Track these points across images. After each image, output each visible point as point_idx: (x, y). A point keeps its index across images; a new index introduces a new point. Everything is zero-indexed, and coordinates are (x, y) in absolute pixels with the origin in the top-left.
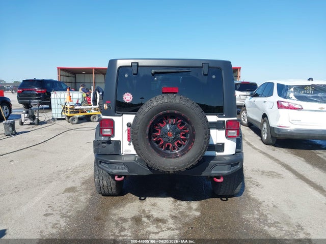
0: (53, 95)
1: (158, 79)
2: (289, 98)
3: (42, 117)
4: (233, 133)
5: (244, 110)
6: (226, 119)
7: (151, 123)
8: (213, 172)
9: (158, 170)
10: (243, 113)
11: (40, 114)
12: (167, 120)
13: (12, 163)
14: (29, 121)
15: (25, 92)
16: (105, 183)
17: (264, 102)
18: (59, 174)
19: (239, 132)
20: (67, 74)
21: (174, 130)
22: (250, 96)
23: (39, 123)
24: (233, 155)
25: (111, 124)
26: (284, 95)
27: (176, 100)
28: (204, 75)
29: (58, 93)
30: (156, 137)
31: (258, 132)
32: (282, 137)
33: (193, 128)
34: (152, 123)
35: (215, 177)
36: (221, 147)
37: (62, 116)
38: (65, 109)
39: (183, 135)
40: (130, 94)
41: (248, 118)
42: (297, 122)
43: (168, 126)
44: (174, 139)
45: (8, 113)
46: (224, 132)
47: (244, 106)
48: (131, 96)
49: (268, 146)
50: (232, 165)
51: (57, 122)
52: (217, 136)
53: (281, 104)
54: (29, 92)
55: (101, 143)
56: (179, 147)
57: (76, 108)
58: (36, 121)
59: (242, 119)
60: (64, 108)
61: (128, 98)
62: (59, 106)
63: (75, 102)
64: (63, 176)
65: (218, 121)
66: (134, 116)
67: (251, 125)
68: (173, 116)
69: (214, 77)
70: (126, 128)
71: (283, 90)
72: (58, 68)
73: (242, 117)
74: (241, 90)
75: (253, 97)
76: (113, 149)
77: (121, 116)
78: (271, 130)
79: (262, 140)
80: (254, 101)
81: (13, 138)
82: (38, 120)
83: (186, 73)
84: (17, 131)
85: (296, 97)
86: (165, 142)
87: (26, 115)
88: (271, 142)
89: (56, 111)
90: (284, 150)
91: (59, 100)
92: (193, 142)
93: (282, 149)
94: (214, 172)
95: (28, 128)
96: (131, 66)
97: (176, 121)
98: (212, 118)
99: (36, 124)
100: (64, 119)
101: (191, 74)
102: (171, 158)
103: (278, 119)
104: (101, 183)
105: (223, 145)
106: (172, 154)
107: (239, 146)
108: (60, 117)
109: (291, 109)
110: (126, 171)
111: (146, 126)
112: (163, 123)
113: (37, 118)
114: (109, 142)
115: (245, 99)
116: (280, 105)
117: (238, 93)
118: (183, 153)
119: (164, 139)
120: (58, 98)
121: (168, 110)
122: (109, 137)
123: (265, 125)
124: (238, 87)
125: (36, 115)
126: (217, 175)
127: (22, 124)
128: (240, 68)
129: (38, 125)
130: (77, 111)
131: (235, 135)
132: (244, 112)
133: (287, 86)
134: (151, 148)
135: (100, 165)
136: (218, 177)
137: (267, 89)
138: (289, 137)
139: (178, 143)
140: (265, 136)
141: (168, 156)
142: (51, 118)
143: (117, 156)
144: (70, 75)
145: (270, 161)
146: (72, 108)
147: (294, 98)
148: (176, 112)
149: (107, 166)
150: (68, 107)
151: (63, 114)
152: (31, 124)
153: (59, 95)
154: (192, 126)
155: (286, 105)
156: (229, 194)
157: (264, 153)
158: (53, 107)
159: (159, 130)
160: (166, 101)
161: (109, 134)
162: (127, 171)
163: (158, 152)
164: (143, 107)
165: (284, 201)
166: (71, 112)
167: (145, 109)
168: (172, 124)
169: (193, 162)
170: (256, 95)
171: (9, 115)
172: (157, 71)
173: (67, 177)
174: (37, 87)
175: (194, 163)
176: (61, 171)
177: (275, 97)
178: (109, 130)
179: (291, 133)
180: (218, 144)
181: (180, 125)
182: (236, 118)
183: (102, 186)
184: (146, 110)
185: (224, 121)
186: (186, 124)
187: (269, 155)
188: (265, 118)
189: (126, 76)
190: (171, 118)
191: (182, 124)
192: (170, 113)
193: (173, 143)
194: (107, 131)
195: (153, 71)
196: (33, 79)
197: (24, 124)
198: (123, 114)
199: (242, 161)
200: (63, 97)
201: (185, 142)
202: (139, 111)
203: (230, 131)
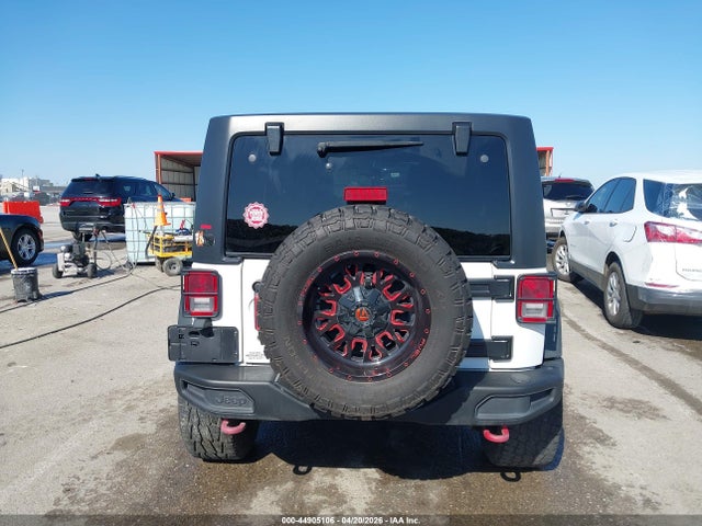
0: (129, 211)
1: (334, 166)
2: (676, 215)
3: (104, 259)
4: (537, 309)
5: (561, 244)
6: (517, 273)
7: (309, 283)
8: (480, 416)
9: (329, 412)
10: (560, 251)
11: (99, 254)
12: (353, 275)
13: (11, 370)
14: (74, 270)
15: (76, 204)
16: (205, 433)
17: (611, 225)
18: (111, 400)
19: (553, 308)
20: (175, 166)
21: (373, 304)
22: (575, 210)
23: (97, 273)
24: (537, 367)
25: (213, 284)
26: (664, 208)
27: (377, 222)
28: (458, 154)
29: (140, 206)
30: (326, 320)
31: (596, 295)
32: (657, 310)
33: (424, 298)
34: (314, 285)
35: (488, 428)
36: (503, 348)
37: (148, 257)
38: (153, 242)
39: (397, 316)
40: (261, 207)
41: (571, 262)
42: (695, 275)
43: (357, 291)
44: (373, 327)
45: (34, 251)
46: (511, 307)
47: (563, 234)
48: (265, 210)
49: (621, 331)
50: (534, 398)
51: (137, 270)
52: (494, 318)
53: (657, 231)
54: (84, 205)
55: (186, 336)
56: (389, 348)
57: (177, 239)
58: (88, 270)
59: (558, 265)
60: (152, 238)
61: (256, 216)
62: (142, 234)
63: (177, 226)
64: (119, 404)
65: (497, 278)
66: (266, 263)
67: (578, 279)
68: (370, 265)
69: (484, 158)
70: (250, 295)
71: (658, 196)
72: (157, 154)
73: (557, 259)
74: (554, 196)
75: (582, 213)
76: (219, 350)
77: (238, 263)
78: (630, 292)
79: (605, 314)
80: (587, 223)
81: (33, 306)
82: (95, 266)
83: (408, 150)
84: (43, 291)
85: (693, 211)
86: (349, 336)
87: (67, 255)
88: (630, 321)
89: (136, 248)
90: (664, 341)
91: (141, 222)
92: (426, 337)
93: (658, 339)
94: (483, 417)
95: (68, 286)
96: (265, 133)
97: (379, 279)
98: (477, 270)
99: (89, 274)
100: (153, 264)
101: (423, 152)
102: (366, 380)
103: (649, 267)
104: (195, 431)
105: (509, 340)
106: (370, 368)
107: (552, 341)
108: (145, 261)
109: (680, 241)
110: (248, 410)
111: (298, 290)
112: (342, 284)
113: (91, 261)
114: (208, 331)
115: (563, 218)
116: (652, 233)
117: (548, 205)
118: (399, 365)
119: (348, 328)
120: (139, 217)
121: (352, 249)
122: (208, 317)
123: (613, 280)
124: (548, 189)
125: (90, 255)
126: (490, 424)
127: (59, 275)
128: (551, 150)
129: (92, 277)
130: (180, 247)
131: (543, 315)
132: (562, 248)
133: (671, 186)
134: (309, 353)
135: (184, 392)
136: (496, 430)
137: (619, 195)
138: (676, 311)
139: (385, 338)
140: (613, 307)
141: (357, 374)
142: (124, 262)
143: (228, 370)
144: (181, 167)
145: (629, 370)
146: (170, 240)
147: (688, 214)
148: (377, 254)
149: (201, 394)
150: (160, 236)
151: (150, 253)
152: (80, 275)
153: (142, 210)
154: (423, 292)
155: (667, 231)
156: (526, 464)
157: (612, 350)
158: (128, 236)
159: (334, 303)
160: (349, 224)
161: (208, 310)
162: (250, 410)
163: (330, 362)
164: (290, 240)
165: (672, 487)
166: (165, 249)
167: (293, 246)
168: (368, 287)
169: (424, 392)
170: (591, 209)
171: (36, 255)
172: (332, 144)
173: (130, 408)
174: (102, 193)
175: (427, 396)
176: (117, 392)
177: (640, 213)
178: (207, 300)
179: (683, 301)
180: (495, 338)
181: (391, 291)
182: (543, 271)
183: (198, 440)
184: (296, 249)
185: (512, 279)
186: (407, 286)
187: (626, 356)
188: (614, 264)
189: (253, 157)
190: (364, 271)
191: (396, 286)
192: (362, 258)
193: (370, 339)
194: (202, 303)
195: (322, 145)
196: (93, 175)
197: (64, 274)
198: (243, 259)
199: (559, 383)
200: (151, 215)
201: (403, 334)
202: (278, 251)
203: (530, 306)
